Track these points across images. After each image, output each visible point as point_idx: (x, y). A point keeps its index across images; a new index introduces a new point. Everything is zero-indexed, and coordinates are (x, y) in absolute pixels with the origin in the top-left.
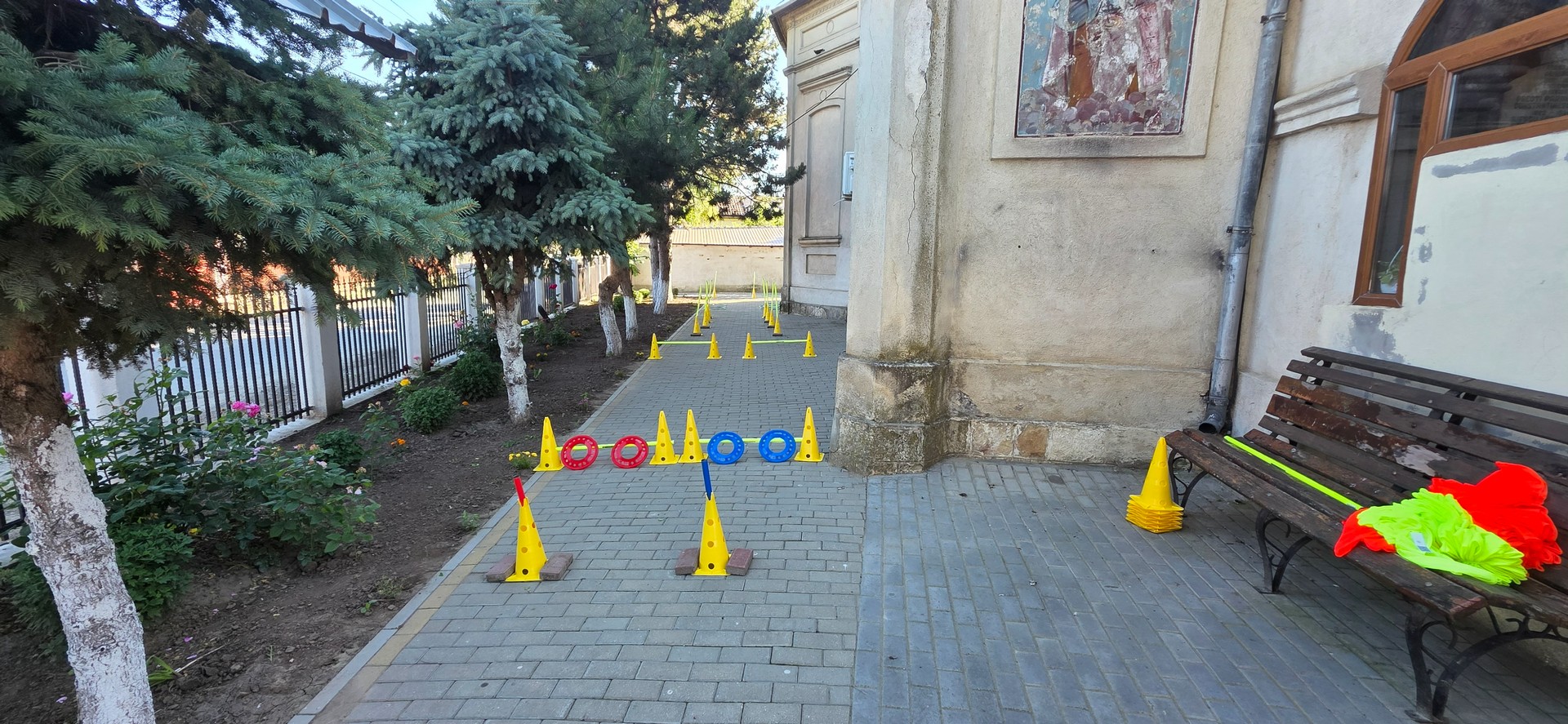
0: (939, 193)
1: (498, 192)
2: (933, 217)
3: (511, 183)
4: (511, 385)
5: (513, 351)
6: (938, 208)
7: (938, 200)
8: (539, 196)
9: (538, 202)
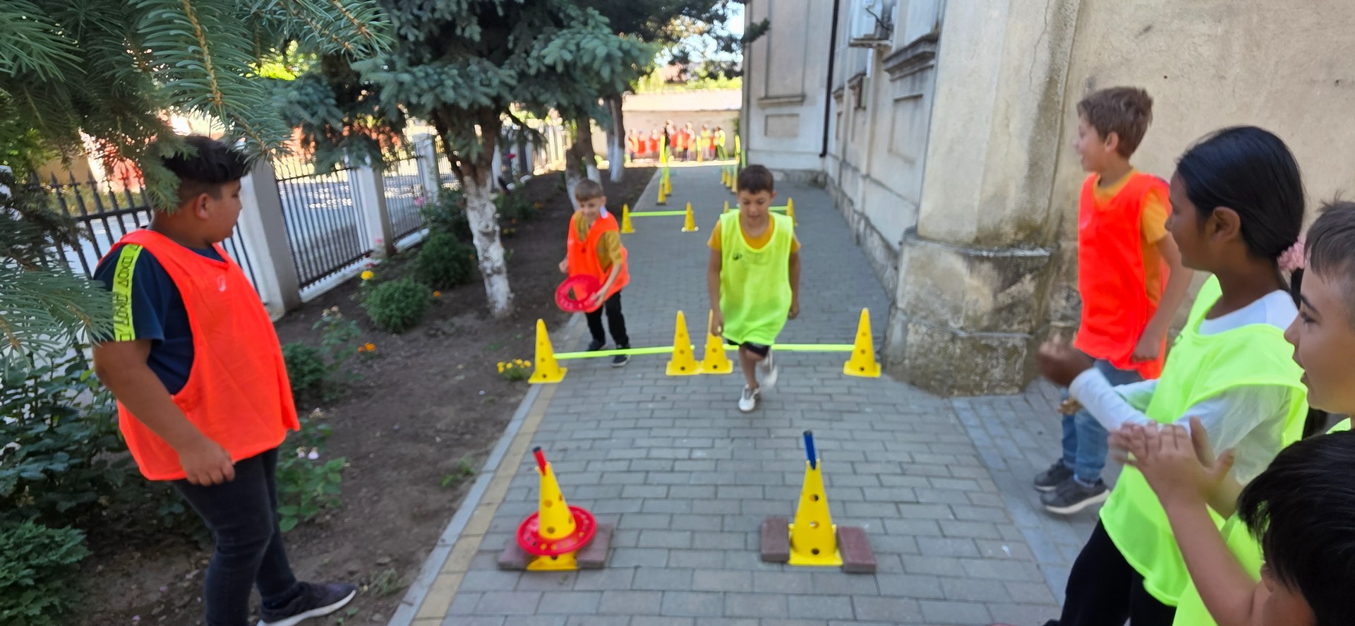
0: (1079, 11)
1: (458, 31)
2: (1067, 43)
3: (475, 20)
4: (489, 276)
5: (488, 235)
7: (1077, 19)
8: (511, 38)
9: (510, 45)
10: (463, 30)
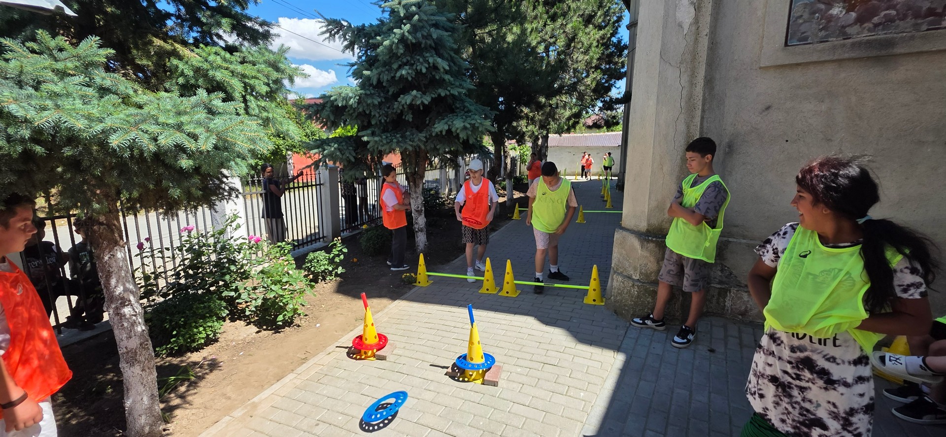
0: (704, 100)
1: (404, 117)
2: (698, 120)
3: (410, 112)
4: (417, 232)
5: (419, 212)
6: (703, 111)
7: (703, 105)
8: (428, 119)
9: (427, 122)
10: (406, 116)
